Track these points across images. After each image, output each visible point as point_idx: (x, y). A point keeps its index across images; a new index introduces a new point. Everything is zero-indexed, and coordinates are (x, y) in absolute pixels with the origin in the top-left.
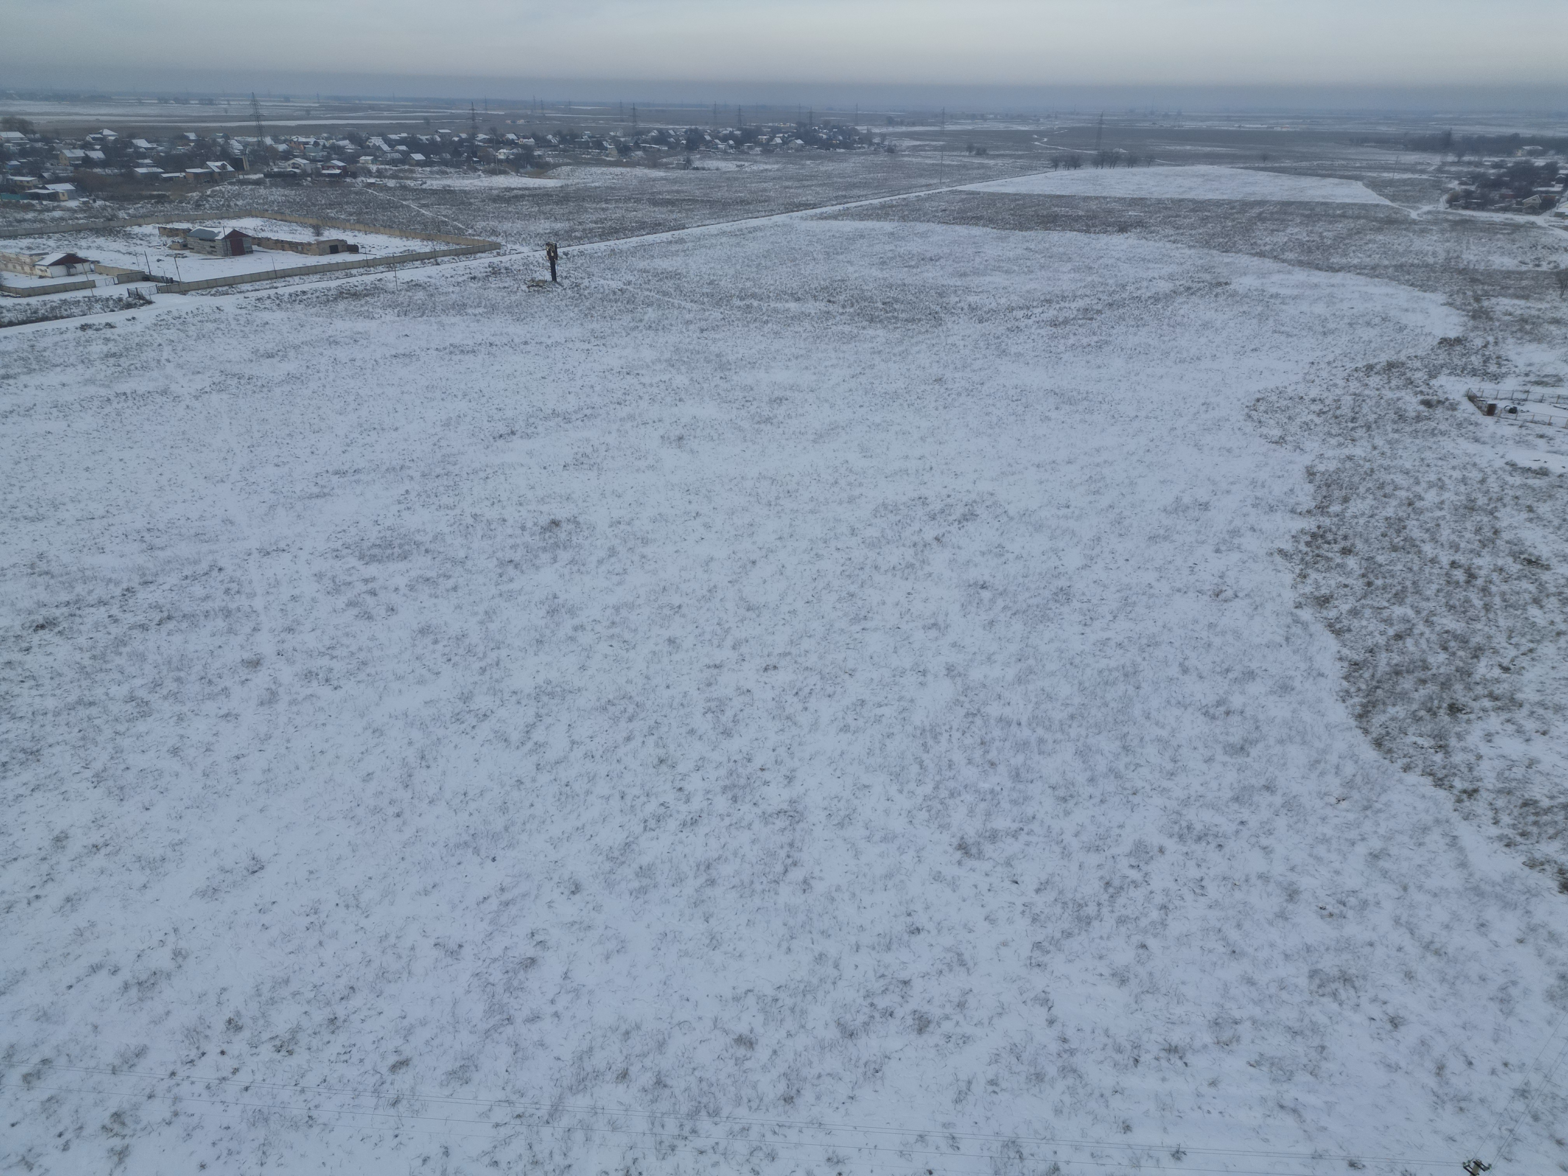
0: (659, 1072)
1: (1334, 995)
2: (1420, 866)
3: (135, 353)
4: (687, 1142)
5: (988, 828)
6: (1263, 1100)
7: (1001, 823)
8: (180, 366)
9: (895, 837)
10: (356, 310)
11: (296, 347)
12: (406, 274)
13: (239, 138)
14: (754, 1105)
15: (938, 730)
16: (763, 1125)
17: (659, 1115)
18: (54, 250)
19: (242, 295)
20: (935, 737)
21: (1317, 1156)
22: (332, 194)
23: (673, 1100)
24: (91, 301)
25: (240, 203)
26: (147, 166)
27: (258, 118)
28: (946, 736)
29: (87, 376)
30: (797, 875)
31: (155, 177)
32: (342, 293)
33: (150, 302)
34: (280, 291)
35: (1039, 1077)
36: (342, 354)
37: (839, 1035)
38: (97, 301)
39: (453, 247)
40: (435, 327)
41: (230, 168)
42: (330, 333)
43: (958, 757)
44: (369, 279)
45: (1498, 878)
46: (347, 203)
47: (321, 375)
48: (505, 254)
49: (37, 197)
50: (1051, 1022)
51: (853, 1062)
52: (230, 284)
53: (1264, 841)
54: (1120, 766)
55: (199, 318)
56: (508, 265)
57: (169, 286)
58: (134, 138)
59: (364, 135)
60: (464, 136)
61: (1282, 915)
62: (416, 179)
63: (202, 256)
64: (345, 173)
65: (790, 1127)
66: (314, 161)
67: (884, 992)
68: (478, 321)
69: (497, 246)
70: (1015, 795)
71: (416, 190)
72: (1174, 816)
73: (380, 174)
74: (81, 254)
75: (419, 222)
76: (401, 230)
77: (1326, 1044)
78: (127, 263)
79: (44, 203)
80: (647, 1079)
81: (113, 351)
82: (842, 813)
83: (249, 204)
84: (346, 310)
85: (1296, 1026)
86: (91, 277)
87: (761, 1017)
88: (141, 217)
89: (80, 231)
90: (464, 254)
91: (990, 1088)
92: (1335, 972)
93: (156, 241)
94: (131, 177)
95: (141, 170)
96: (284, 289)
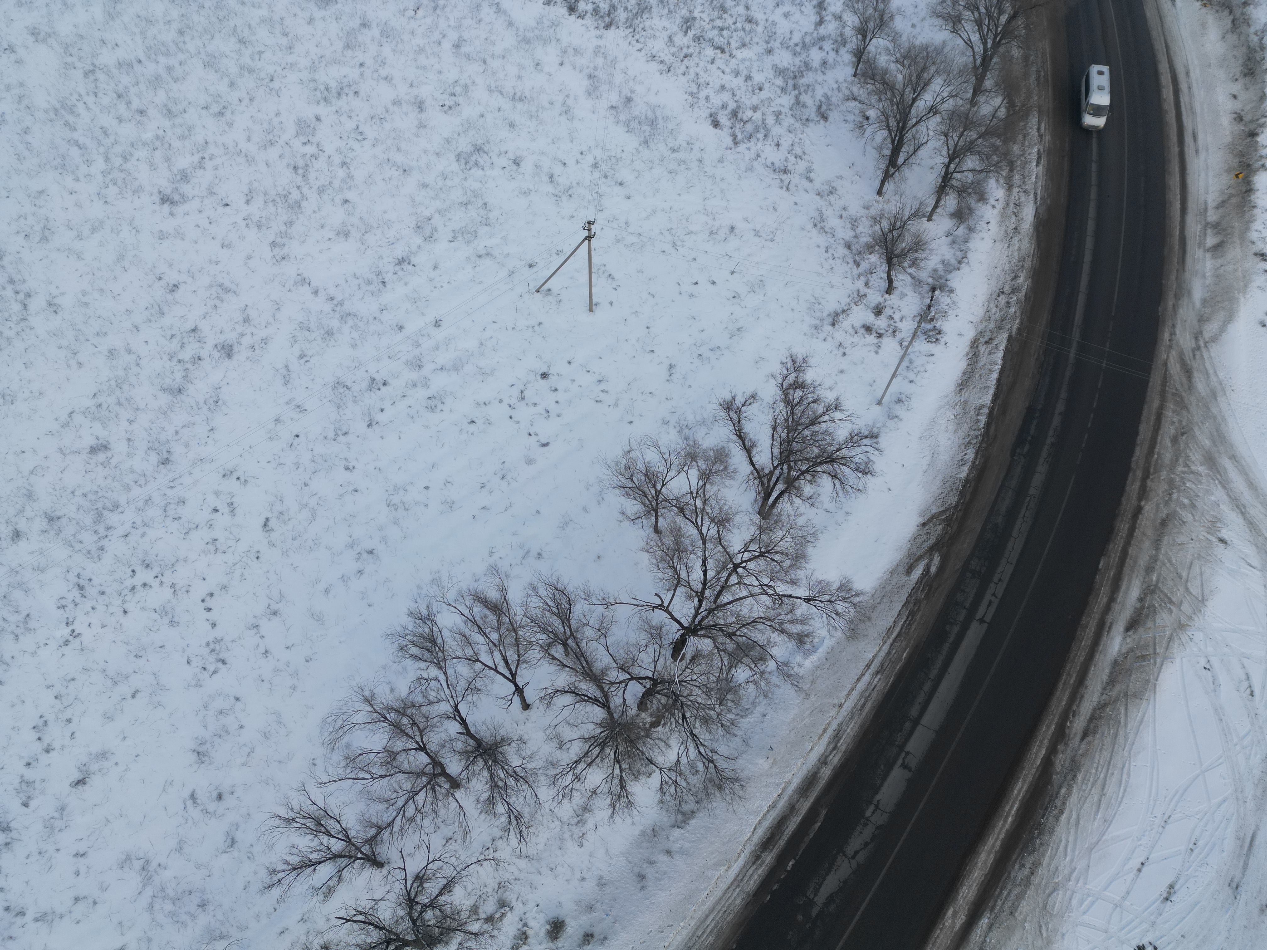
0: (45, 513)
1: (476, 164)
2: (486, 39)
4: (110, 538)
5: (176, 172)
6: (468, 258)
7: (183, 162)
9: (102, 223)
14: (142, 481)
15: (69, 104)
16: (159, 489)
17: (71, 538)
20: (72, 112)
21: (511, 274)
23: (74, 522)
28: (80, 105)
30: (37, 303)
35: (330, 333)
37: (170, 397)
43: (107, 121)
45: (533, 23)
50: (316, 293)
51: (195, 407)
53: (383, 72)
54: (246, 60)
61: (422, 126)
65: (180, 477)
67: (183, 346)
70: (179, 131)
72: (312, 84)
77: (486, 200)
80: (40, 523)
82: (38, 228)
85: (464, 199)
87: (97, 426)
91: (302, 361)
92: (470, 149)
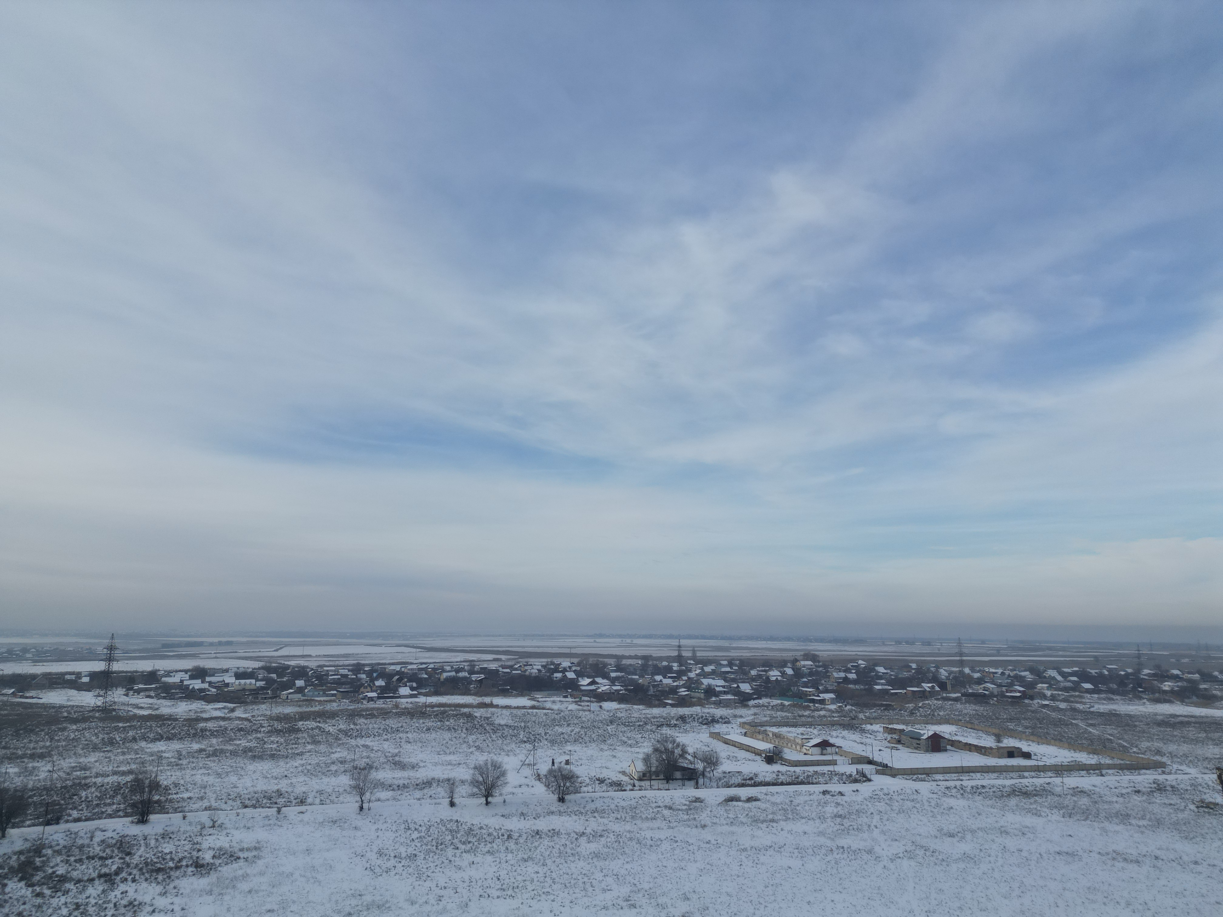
3: (854, 817)
8: (883, 832)
10: (1026, 806)
11: (973, 832)
12: (1072, 781)
13: (946, 668)
18: (816, 736)
19: (935, 783)
22: (1013, 711)
24: (833, 774)
25: (941, 713)
26: (882, 684)
27: (961, 654)
29: (820, 829)
31: (886, 692)
32: (1015, 791)
33: (870, 780)
34: (965, 783)
36: (1011, 843)
38: (836, 775)
39: (1117, 762)
40: (1098, 831)
41: (937, 689)
42: (1002, 823)
44: (1039, 781)
46: (1025, 719)
47: (992, 859)
48: (1170, 773)
49: (813, 701)
52: (927, 773)
55: (902, 797)
56: (1174, 783)
57: (885, 769)
58: (877, 666)
59: (1042, 668)
60: (1130, 671)
62: (1084, 703)
63: (910, 750)
64: (1024, 695)
66: (1000, 686)
68: (1142, 833)
69: (1162, 765)
71: (1084, 712)
73: (1053, 698)
74: (832, 741)
75: (1086, 738)
76: (1069, 744)
78: (859, 750)
79: (817, 705)
81: (840, 813)
83: (948, 715)
84: (1017, 805)
86: (835, 757)
88: (873, 718)
89: (833, 725)
90: (1128, 769)
93: (880, 736)
94: (870, 691)
95: (878, 687)
96: (968, 782)
